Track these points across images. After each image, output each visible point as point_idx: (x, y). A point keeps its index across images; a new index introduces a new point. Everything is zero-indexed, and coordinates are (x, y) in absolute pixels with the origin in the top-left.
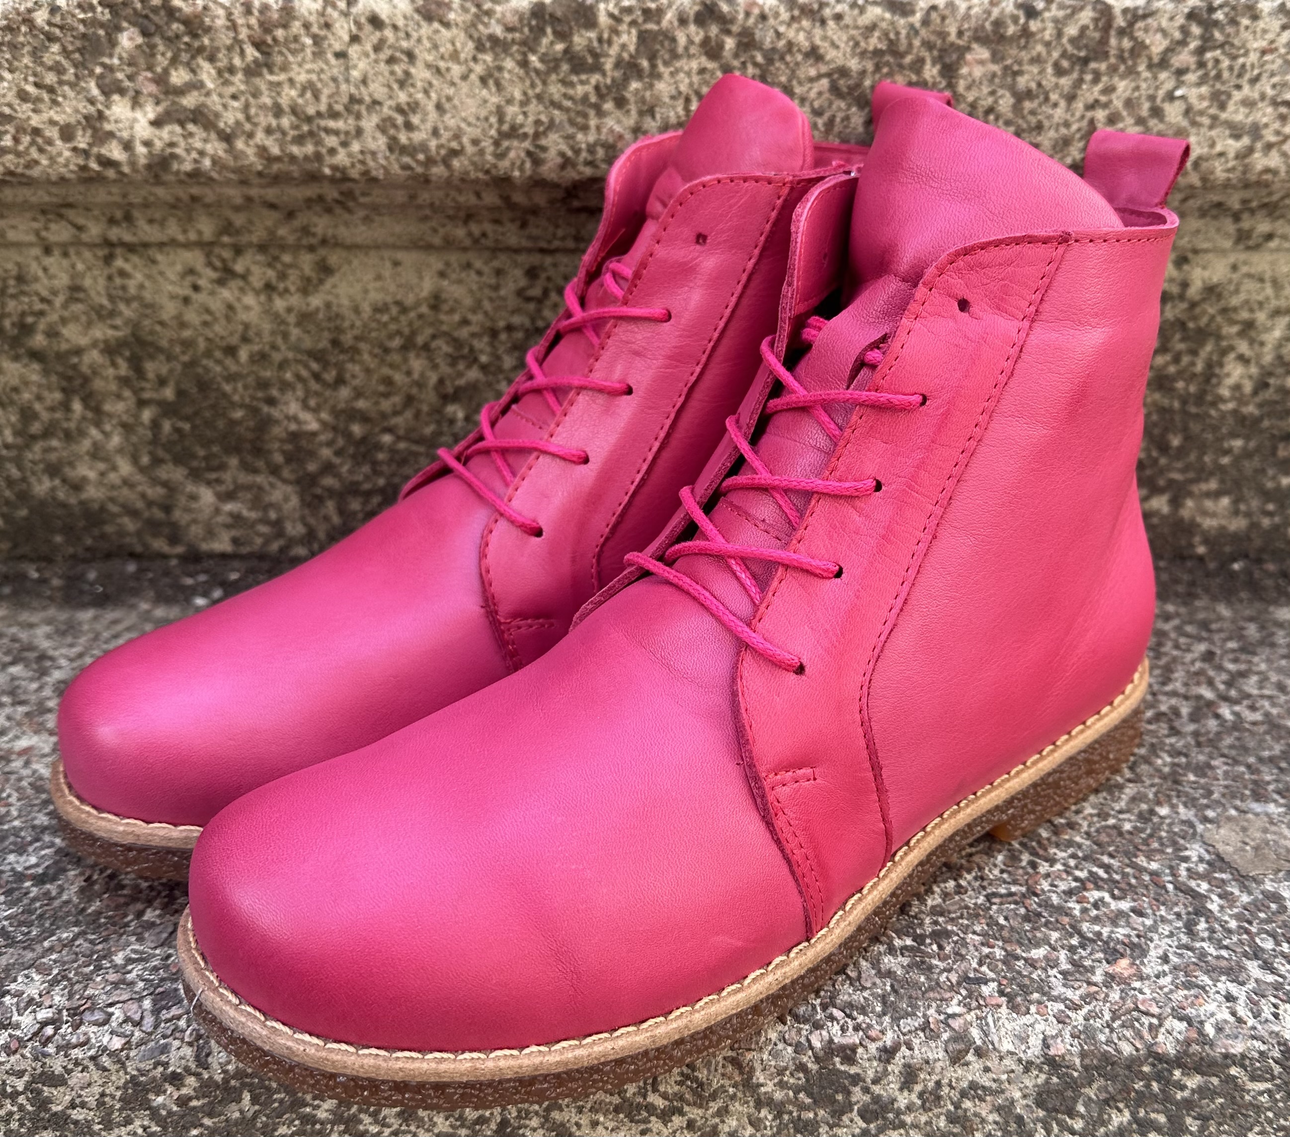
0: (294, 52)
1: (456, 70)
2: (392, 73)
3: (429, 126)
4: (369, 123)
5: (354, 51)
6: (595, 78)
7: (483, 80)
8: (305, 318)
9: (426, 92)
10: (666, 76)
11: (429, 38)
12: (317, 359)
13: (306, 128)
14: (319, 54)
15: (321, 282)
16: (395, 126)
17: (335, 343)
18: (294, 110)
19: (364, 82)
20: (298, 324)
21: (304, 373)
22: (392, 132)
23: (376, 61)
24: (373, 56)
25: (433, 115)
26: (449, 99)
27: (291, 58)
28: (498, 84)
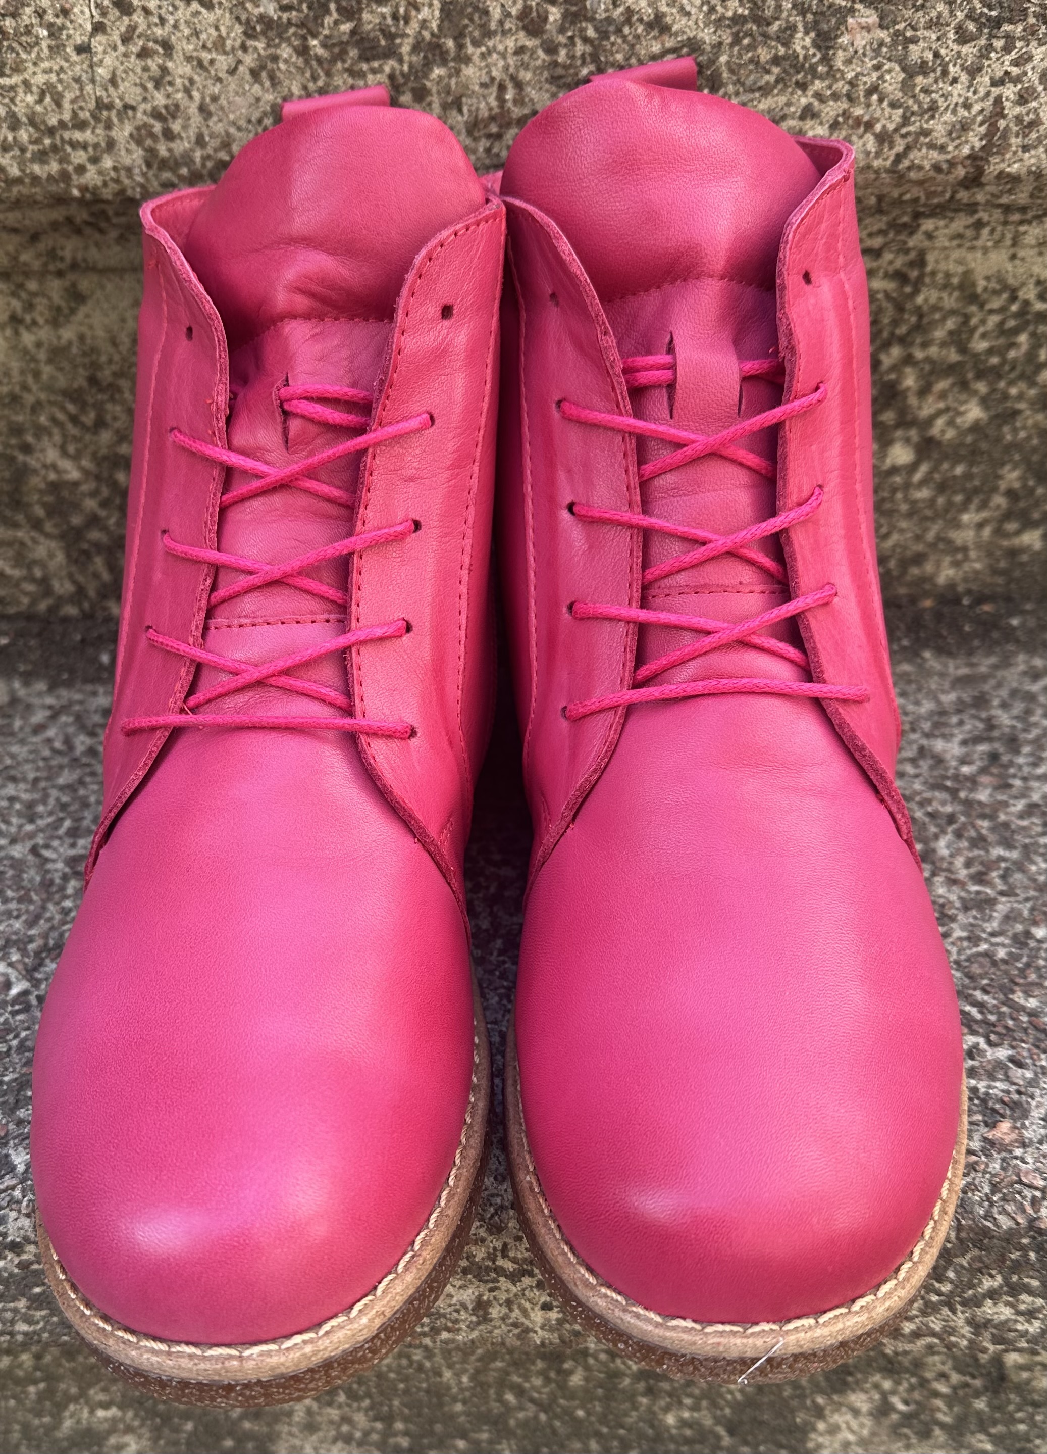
0: (28, 48)
1: (223, 62)
2: (146, 69)
3: (192, 133)
4: (122, 133)
5: (99, 43)
6: (390, 65)
7: (255, 74)
8: (57, 353)
9: (187, 91)
10: (476, 58)
11: (187, 22)
12: (73, 400)
13: (47, 142)
14: (56, 49)
15: (73, 311)
16: (152, 136)
17: (93, 380)
18: (32, 121)
19: (113, 81)
20: (50, 361)
21: (61, 416)
22: (149, 142)
23: (126, 55)
24: (121, 49)
25: (196, 119)
26: (215, 99)
27: (24, 56)
28: (272, 77)
